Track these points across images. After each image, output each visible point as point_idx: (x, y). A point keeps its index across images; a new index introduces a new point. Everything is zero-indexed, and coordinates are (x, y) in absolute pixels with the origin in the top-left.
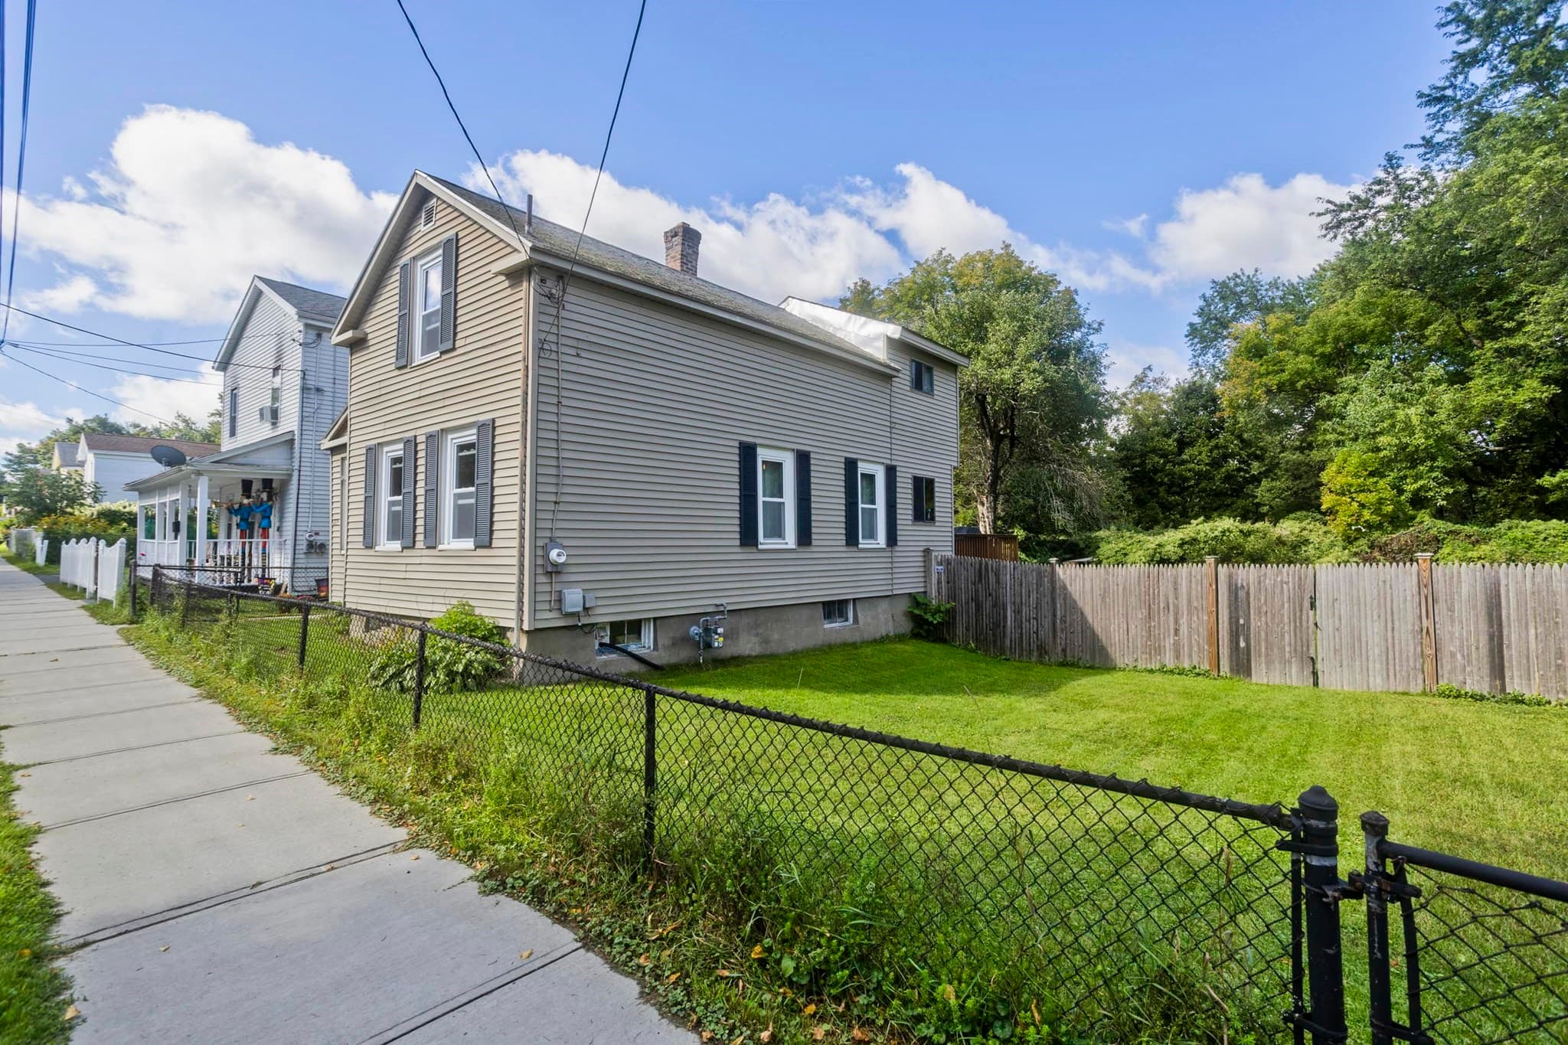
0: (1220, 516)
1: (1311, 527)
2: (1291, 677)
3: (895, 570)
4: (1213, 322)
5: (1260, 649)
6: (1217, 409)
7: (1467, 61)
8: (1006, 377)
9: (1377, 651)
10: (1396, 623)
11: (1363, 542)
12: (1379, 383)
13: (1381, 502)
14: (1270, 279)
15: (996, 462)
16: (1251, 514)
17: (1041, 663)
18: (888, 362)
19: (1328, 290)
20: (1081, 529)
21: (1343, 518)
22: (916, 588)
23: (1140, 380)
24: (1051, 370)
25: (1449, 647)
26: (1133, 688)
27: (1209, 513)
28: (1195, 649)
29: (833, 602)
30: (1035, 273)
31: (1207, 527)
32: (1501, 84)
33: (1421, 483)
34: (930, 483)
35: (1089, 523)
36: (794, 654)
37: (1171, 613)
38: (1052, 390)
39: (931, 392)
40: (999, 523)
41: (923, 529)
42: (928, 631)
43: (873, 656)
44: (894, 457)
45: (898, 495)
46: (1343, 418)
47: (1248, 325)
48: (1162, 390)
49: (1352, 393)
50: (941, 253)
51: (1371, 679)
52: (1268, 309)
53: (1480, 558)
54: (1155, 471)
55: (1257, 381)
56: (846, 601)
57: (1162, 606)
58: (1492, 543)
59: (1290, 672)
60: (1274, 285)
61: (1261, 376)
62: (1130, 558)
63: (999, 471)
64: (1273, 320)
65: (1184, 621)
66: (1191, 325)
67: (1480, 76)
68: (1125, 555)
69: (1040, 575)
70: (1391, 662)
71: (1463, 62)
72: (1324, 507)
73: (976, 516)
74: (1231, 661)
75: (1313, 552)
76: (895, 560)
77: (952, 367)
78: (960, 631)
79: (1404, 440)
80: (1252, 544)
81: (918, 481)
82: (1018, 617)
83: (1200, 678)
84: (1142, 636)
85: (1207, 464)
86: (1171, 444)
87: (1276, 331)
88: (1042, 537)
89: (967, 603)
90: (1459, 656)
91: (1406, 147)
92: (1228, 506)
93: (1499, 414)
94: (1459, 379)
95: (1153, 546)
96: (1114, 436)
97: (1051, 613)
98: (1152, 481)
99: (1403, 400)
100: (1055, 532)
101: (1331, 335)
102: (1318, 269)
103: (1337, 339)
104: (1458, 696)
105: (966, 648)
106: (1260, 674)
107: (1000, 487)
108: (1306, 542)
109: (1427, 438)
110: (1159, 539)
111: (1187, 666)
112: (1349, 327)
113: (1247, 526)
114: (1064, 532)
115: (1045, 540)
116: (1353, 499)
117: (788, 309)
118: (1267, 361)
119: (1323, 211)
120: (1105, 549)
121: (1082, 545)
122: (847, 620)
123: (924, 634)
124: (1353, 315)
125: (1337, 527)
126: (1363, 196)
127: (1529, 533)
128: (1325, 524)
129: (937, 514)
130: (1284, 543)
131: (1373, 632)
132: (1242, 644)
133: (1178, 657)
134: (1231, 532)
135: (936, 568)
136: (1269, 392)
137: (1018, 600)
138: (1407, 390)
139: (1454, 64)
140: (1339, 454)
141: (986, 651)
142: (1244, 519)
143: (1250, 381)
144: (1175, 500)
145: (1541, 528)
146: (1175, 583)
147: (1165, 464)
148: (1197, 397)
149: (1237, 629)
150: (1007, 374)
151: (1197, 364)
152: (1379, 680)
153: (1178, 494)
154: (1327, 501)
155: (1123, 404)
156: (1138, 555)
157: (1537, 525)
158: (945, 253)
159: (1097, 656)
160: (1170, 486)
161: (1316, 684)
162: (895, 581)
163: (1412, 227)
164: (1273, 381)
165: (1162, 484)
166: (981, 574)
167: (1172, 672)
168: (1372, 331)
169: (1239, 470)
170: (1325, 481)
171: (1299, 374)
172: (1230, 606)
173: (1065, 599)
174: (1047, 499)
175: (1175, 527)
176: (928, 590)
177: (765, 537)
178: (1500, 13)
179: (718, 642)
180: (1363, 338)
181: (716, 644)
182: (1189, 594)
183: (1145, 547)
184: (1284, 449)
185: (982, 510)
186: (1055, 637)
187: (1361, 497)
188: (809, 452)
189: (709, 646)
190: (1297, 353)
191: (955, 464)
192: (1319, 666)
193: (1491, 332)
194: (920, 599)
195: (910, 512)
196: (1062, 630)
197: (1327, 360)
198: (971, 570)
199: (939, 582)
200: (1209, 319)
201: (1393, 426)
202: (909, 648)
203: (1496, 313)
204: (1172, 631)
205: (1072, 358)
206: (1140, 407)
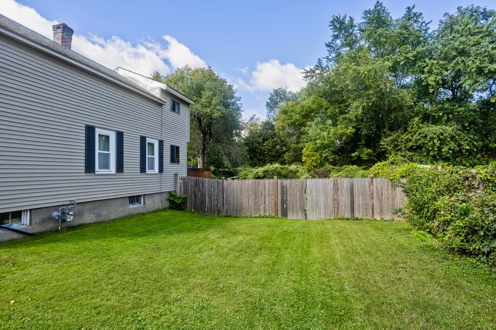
0: (275, 163)
1: (299, 167)
2: (299, 217)
3: (162, 182)
4: (274, 102)
5: (290, 208)
6: (274, 130)
7: (336, 37)
8: (208, 111)
9: (323, 207)
10: (328, 197)
11: (312, 171)
12: (317, 124)
13: (317, 159)
14: (289, 91)
15: (204, 142)
16: (283, 163)
17: (219, 216)
18: (161, 98)
19: (303, 96)
20: (233, 167)
21: (308, 164)
22: (171, 189)
23: (252, 119)
24: (224, 110)
25: (341, 204)
26: (251, 225)
27: (271, 162)
28: (270, 208)
29: (134, 196)
30: (219, 78)
31: (271, 166)
32: (343, 46)
33: (326, 154)
34: (178, 148)
35: (235, 164)
36: (114, 220)
37: (263, 196)
38: (224, 117)
39: (179, 113)
40: (205, 164)
41: (175, 166)
42: (176, 206)
43: (150, 219)
44: (162, 137)
45: (164, 152)
46: (308, 134)
47: (283, 104)
48: (258, 122)
49: (310, 127)
50: (187, 66)
51: (321, 215)
52: (288, 100)
53: (339, 176)
54: (256, 148)
55: (285, 121)
56: (140, 196)
57: (260, 194)
58: (342, 172)
59: (299, 214)
60: (290, 93)
61: (286, 120)
62: (248, 177)
63: (205, 145)
64: (290, 103)
65: (267, 199)
66: (267, 102)
67: (338, 42)
68: (247, 175)
69: (218, 183)
70: (326, 210)
71: (335, 37)
72: (303, 161)
73: (197, 162)
74: (281, 212)
75: (300, 174)
76: (162, 178)
77: (188, 104)
78: (189, 205)
79: (323, 142)
80: (284, 172)
81: (172, 147)
82: (210, 199)
83: (272, 219)
84: (253, 205)
85: (271, 147)
86: (261, 140)
87: (291, 106)
88: (220, 170)
89: (191, 195)
90: (343, 207)
91: (323, 58)
92: (277, 160)
93: (343, 136)
94: (335, 125)
95: (255, 173)
96: (244, 137)
97: (222, 197)
98: (255, 151)
99: (322, 130)
100: (224, 168)
101: (305, 109)
102: (301, 90)
103: (306, 111)
104: (343, 219)
105: (190, 212)
106: (290, 217)
107: (206, 152)
108: (298, 171)
109: (328, 141)
110: (257, 170)
111: (268, 215)
112: (309, 107)
113: (282, 166)
114: (227, 168)
115: (221, 171)
116: (310, 158)
117: (118, 72)
118: (288, 116)
119: (303, 72)
120: (241, 174)
121: (233, 172)
122: (140, 204)
123: (174, 207)
124: (310, 104)
125: (306, 167)
126: (313, 69)
127: (349, 169)
128: (303, 166)
129: (180, 160)
130: (292, 172)
131: (322, 199)
132: (285, 206)
133: (265, 211)
134: (278, 168)
135: (179, 181)
136: (288, 125)
137: (210, 193)
138: (323, 127)
139: (333, 37)
140: (307, 145)
141: (198, 213)
142: (281, 165)
143: (283, 121)
144: (262, 158)
145: (352, 167)
146: (264, 186)
147: (259, 146)
148: (268, 125)
149: (283, 201)
150: (208, 110)
151: (269, 115)
152: (323, 216)
153: (263, 156)
154: (304, 159)
155: (247, 126)
156: (250, 176)
157: (351, 167)
158: (188, 67)
159: (238, 213)
160: (260, 153)
161: (306, 218)
162: (162, 187)
163: (325, 81)
164: (289, 122)
165: (258, 152)
166: (196, 184)
167: (263, 217)
168: (315, 109)
169: (280, 149)
170: (303, 153)
171: (296, 120)
172: (281, 193)
173: (227, 192)
174: (222, 156)
175: (262, 167)
176: (176, 190)
177: (99, 168)
178: (343, 26)
179: (70, 219)
180: (312, 111)
181: (69, 220)
182: (269, 189)
183: (253, 173)
184: (292, 143)
185: (200, 160)
186: (223, 206)
187: (312, 158)
188: (123, 132)
189: (64, 221)
190: (296, 114)
191: (188, 141)
192: (307, 212)
193: (342, 113)
194: (173, 194)
195: (169, 159)
196: (226, 204)
197: (304, 117)
198: (193, 182)
199: (180, 187)
200: (273, 101)
201: (320, 137)
202: (167, 214)
203: (343, 108)
204: (263, 202)
205: (231, 106)
206: (252, 128)
